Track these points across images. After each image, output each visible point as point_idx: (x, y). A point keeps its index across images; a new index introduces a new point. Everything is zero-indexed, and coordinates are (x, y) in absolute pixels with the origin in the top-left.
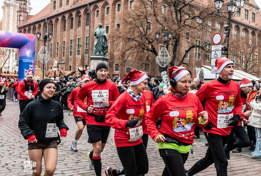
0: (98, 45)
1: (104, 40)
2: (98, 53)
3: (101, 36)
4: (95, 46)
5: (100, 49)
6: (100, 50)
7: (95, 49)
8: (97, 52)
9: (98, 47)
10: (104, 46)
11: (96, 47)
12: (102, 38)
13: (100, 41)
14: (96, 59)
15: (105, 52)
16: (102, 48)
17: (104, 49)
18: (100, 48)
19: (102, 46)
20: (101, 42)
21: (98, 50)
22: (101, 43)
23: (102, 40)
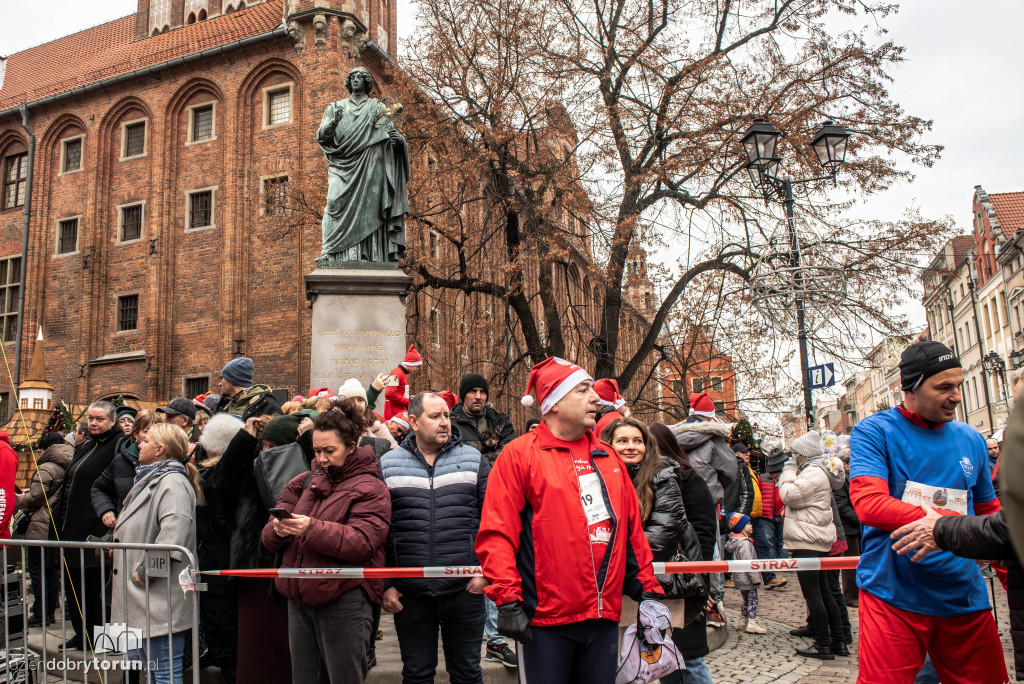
0: (357, 200)
1: (390, 170)
2: (352, 254)
3: (371, 142)
4: (332, 207)
5: (370, 225)
6: (366, 233)
7: (337, 225)
8: (348, 247)
9: (353, 210)
10: (389, 210)
11: (343, 209)
12: (381, 160)
13: (369, 176)
14: (351, 288)
15: (392, 249)
16: (377, 224)
17: (391, 228)
18: (370, 223)
19: (376, 205)
20: (372, 182)
21: (358, 229)
22: (376, 190)
23: (379, 168)
